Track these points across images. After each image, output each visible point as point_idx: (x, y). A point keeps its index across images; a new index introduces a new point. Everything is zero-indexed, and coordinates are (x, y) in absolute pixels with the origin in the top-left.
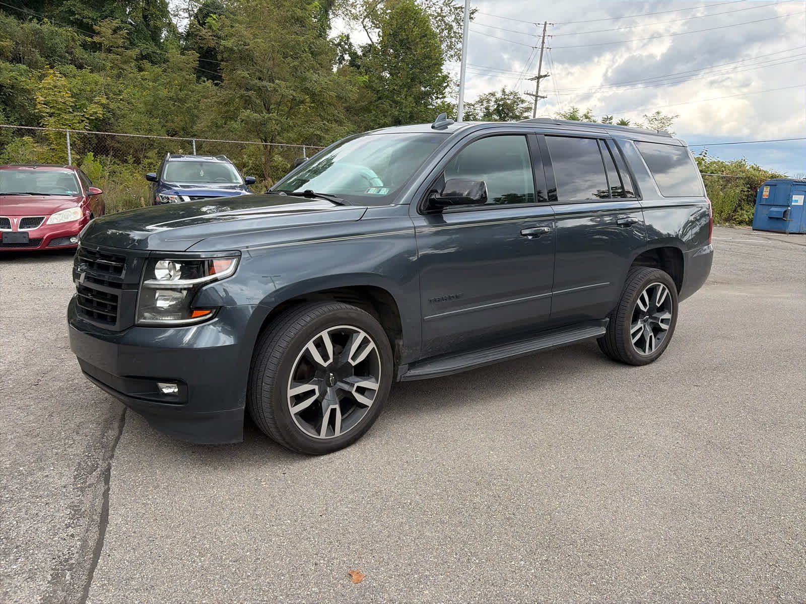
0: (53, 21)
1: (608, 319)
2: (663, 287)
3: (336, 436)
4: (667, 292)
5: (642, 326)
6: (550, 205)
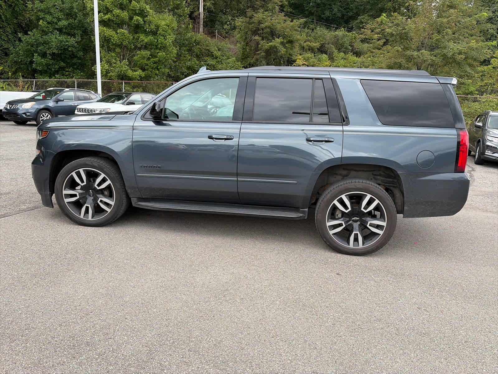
0: (346, 29)
1: (307, 210)
2: (371, 197)
3: (89, 219)
4: (377, 202)
5: (343, 223)
6: (242, 123)
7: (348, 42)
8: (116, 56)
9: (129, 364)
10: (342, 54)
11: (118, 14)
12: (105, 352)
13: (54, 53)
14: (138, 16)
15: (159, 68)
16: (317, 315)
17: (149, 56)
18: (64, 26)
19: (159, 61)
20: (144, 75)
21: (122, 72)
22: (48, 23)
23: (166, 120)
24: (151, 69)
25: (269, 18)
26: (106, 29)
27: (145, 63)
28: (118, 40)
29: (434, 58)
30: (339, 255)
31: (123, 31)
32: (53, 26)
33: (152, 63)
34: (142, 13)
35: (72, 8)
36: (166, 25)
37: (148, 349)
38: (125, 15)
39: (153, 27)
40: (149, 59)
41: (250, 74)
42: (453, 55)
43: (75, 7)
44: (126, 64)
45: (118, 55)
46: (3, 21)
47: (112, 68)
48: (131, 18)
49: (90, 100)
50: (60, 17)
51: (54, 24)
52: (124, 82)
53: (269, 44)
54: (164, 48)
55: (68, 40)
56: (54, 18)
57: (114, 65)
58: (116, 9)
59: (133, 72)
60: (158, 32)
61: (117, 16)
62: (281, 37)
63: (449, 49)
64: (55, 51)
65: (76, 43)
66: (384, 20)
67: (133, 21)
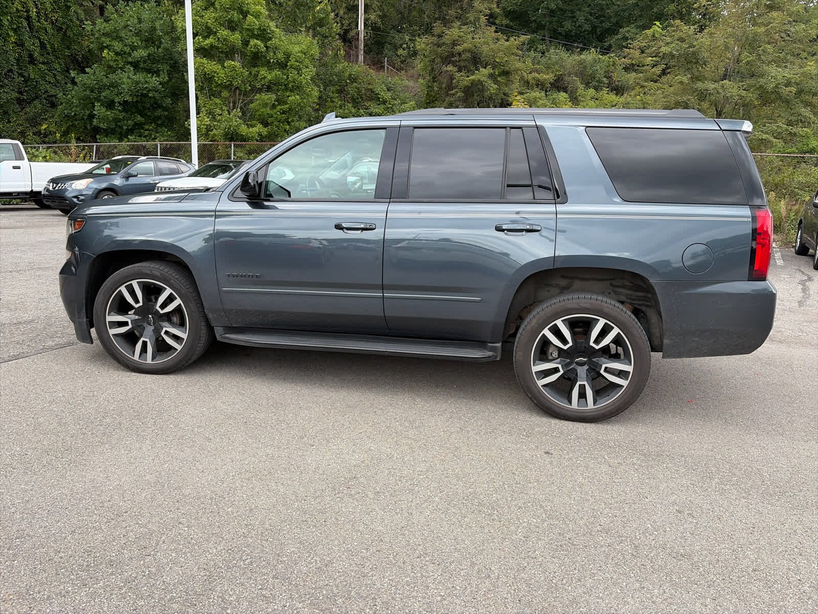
0: (598, 50)
1: (499, 345)
2: (606, 323)
3: (147, 362)
4: (616, 331)
5: (560, 366)
6: (390, 202)
7: (602, 72)
8: (222, 103)
9: (172, 598)
10: (592, 91)
11: (225, 37)
12: (135, 578)
13: (126, 102)
14: (257, 39)
15: (290, 120)
16: (500, 521)
17: (273, 102)
18: (141, 58)
19: (290, 109)
20: (265, 133)
21: (232, 129)
22: (117, 54)
23: (269, 201)
24: (278, 123)
25: (470, 36)
26: (206, 62)
27: (268, 114)
28: (225, 78)
29: (744, 93)
30: (554, 422)
31: (233, 63)
32: (124, 59)
33: (278, 113)
34: (264, 35)
35: (154, 29)
36: (301, 51)
37: (208, 574)
38: (236, 38)
39: (280, 55)
40: (274, 106)
41: (403, 123)
42: (776, 87)
43: (158, 27)
44: (238, 116)
45: (225, 101)
46: (48, 54)
47: (215, 123)
48: (246, 43)
49: (179, 174)
50: (135, 44)
51: (126, 56)
52: (234, 145)
53: (470, 78)
54: (298, 88)
55: (147, 79)
56: (126, 45)
57: (219, 118)
58: (223, 28)
59: (248, 128)
60: (289, 64)
61: (225, 40)
62: (489, 67)
63: (770, 78)
64: (128, 98)
65: (160, 84)
66: (658, 32)
67: (249, 46)
